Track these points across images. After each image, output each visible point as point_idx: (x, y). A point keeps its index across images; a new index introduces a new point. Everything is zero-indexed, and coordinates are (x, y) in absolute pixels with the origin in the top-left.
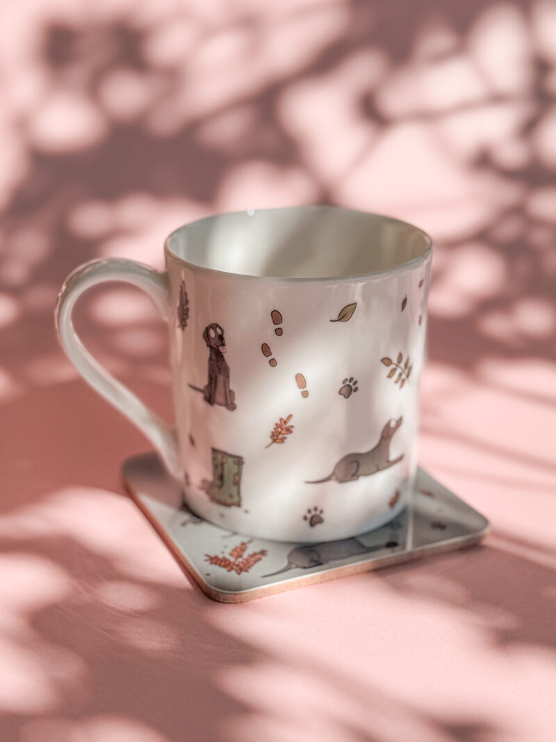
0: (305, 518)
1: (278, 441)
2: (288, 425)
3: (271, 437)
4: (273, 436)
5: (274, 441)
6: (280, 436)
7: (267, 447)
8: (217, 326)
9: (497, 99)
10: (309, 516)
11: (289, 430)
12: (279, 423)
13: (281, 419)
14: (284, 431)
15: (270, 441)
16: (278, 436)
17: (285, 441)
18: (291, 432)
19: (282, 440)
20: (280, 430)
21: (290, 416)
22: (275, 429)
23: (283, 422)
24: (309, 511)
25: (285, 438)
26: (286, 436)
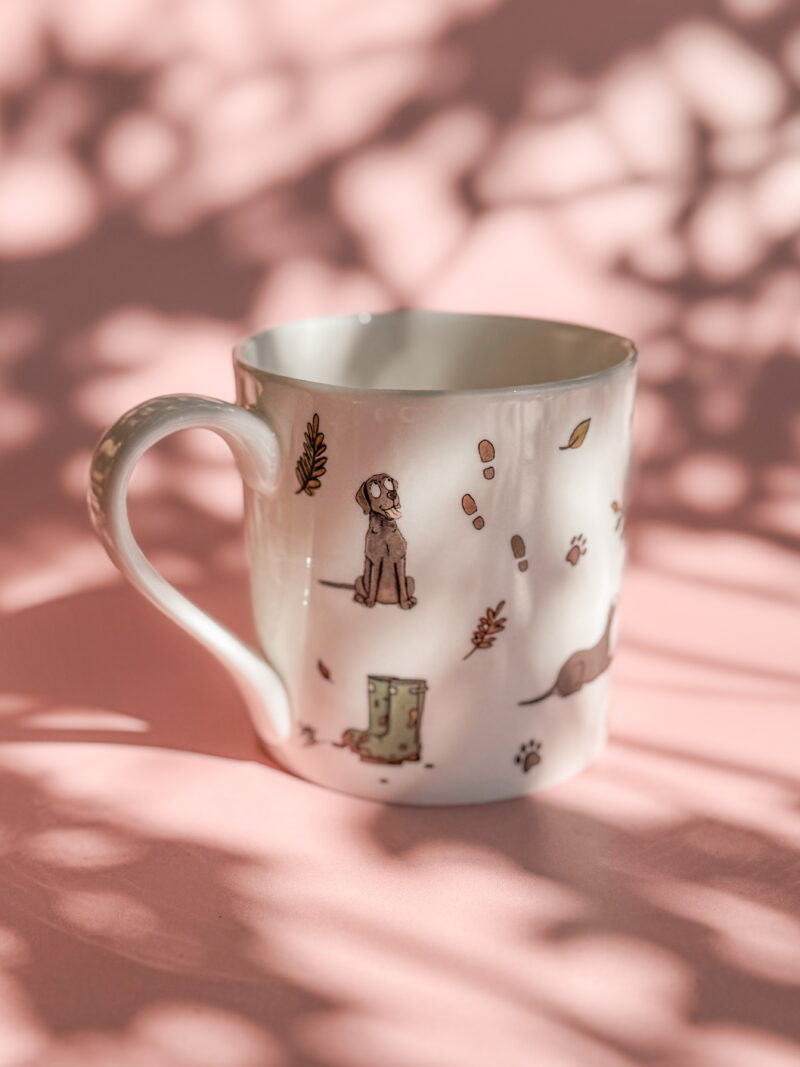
0: (518, 760)
1: (482, 645)
2: (498, 617)
3: (472, 640)
4: (476, 638)
5: (478, 646)
6: (487, 637)
7: (466, 657)
8: (385, 476)
9: (636, 179)
10: (523, 756)
11: (499, 626)
12: (485, 616)
13: (489, 610)
14: (492, 629)
15: (471, 646)
16: (482, 638)
17: (494, 643)
18: (503, 628)
19: (489, 644)
20: (486, 627)
21: (502, 603)
22: (479, 627)
23: (491, 614)
24: (523, 748)
25: (493, 639)
26: (496, 635)
